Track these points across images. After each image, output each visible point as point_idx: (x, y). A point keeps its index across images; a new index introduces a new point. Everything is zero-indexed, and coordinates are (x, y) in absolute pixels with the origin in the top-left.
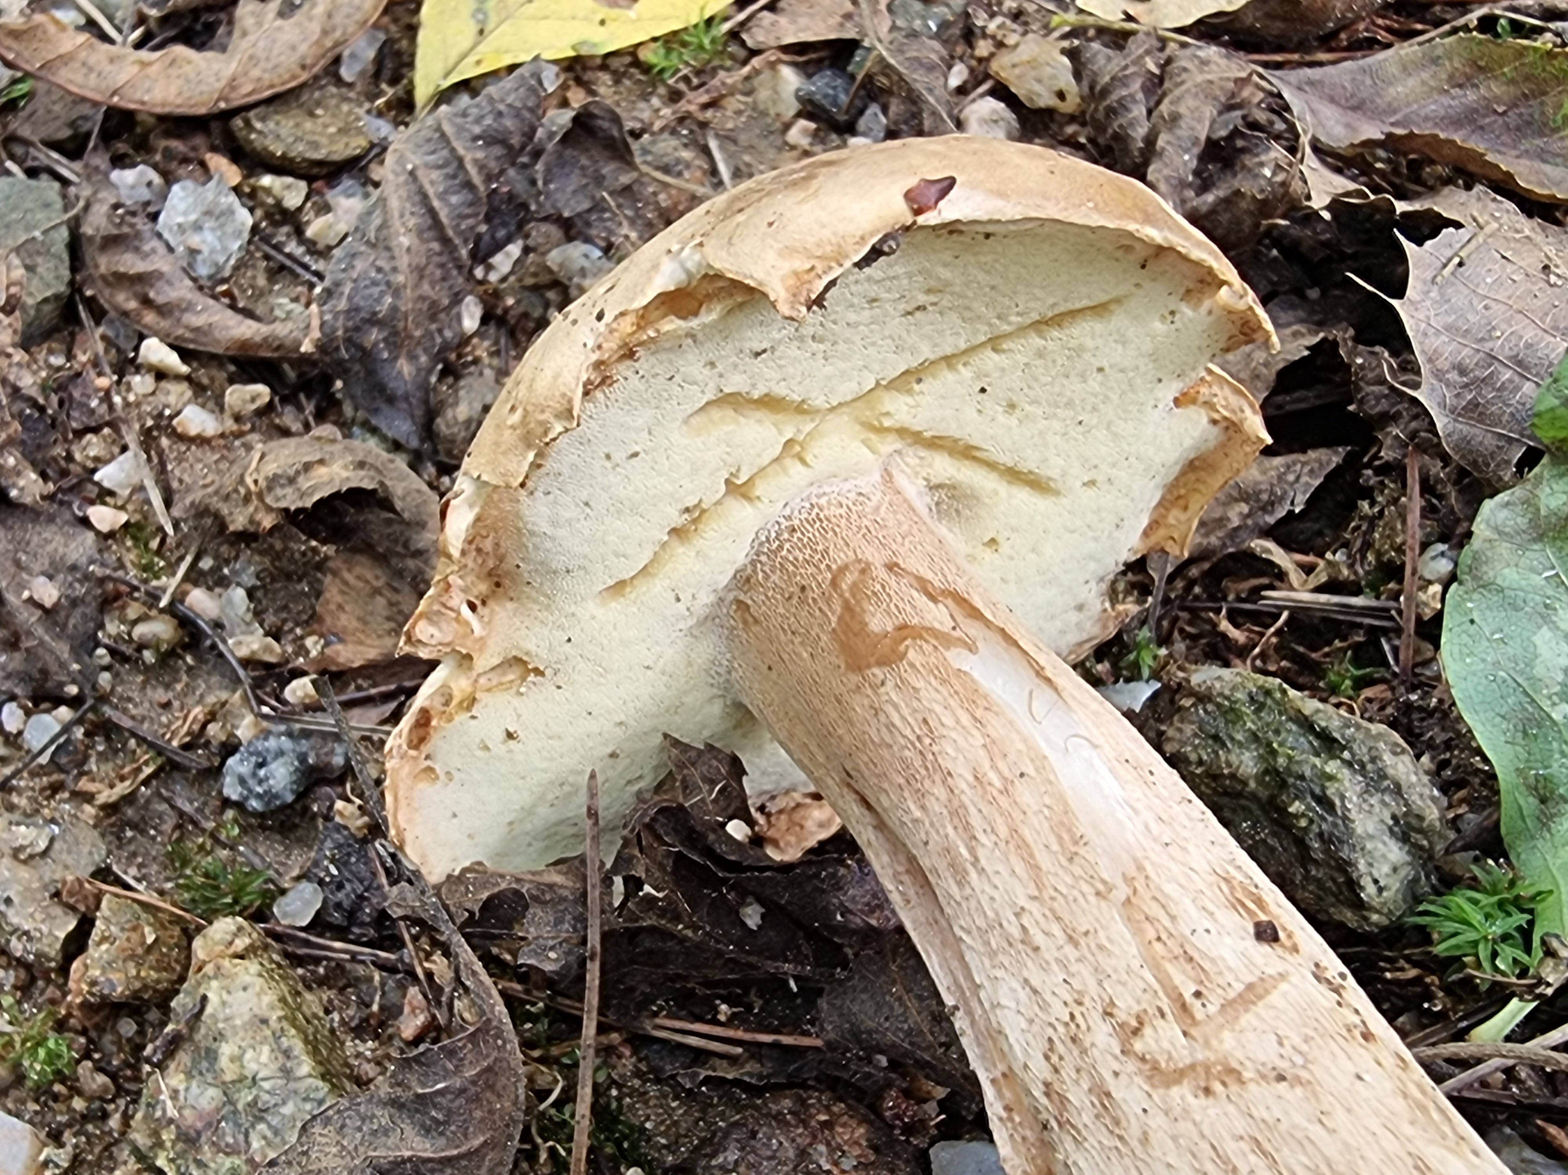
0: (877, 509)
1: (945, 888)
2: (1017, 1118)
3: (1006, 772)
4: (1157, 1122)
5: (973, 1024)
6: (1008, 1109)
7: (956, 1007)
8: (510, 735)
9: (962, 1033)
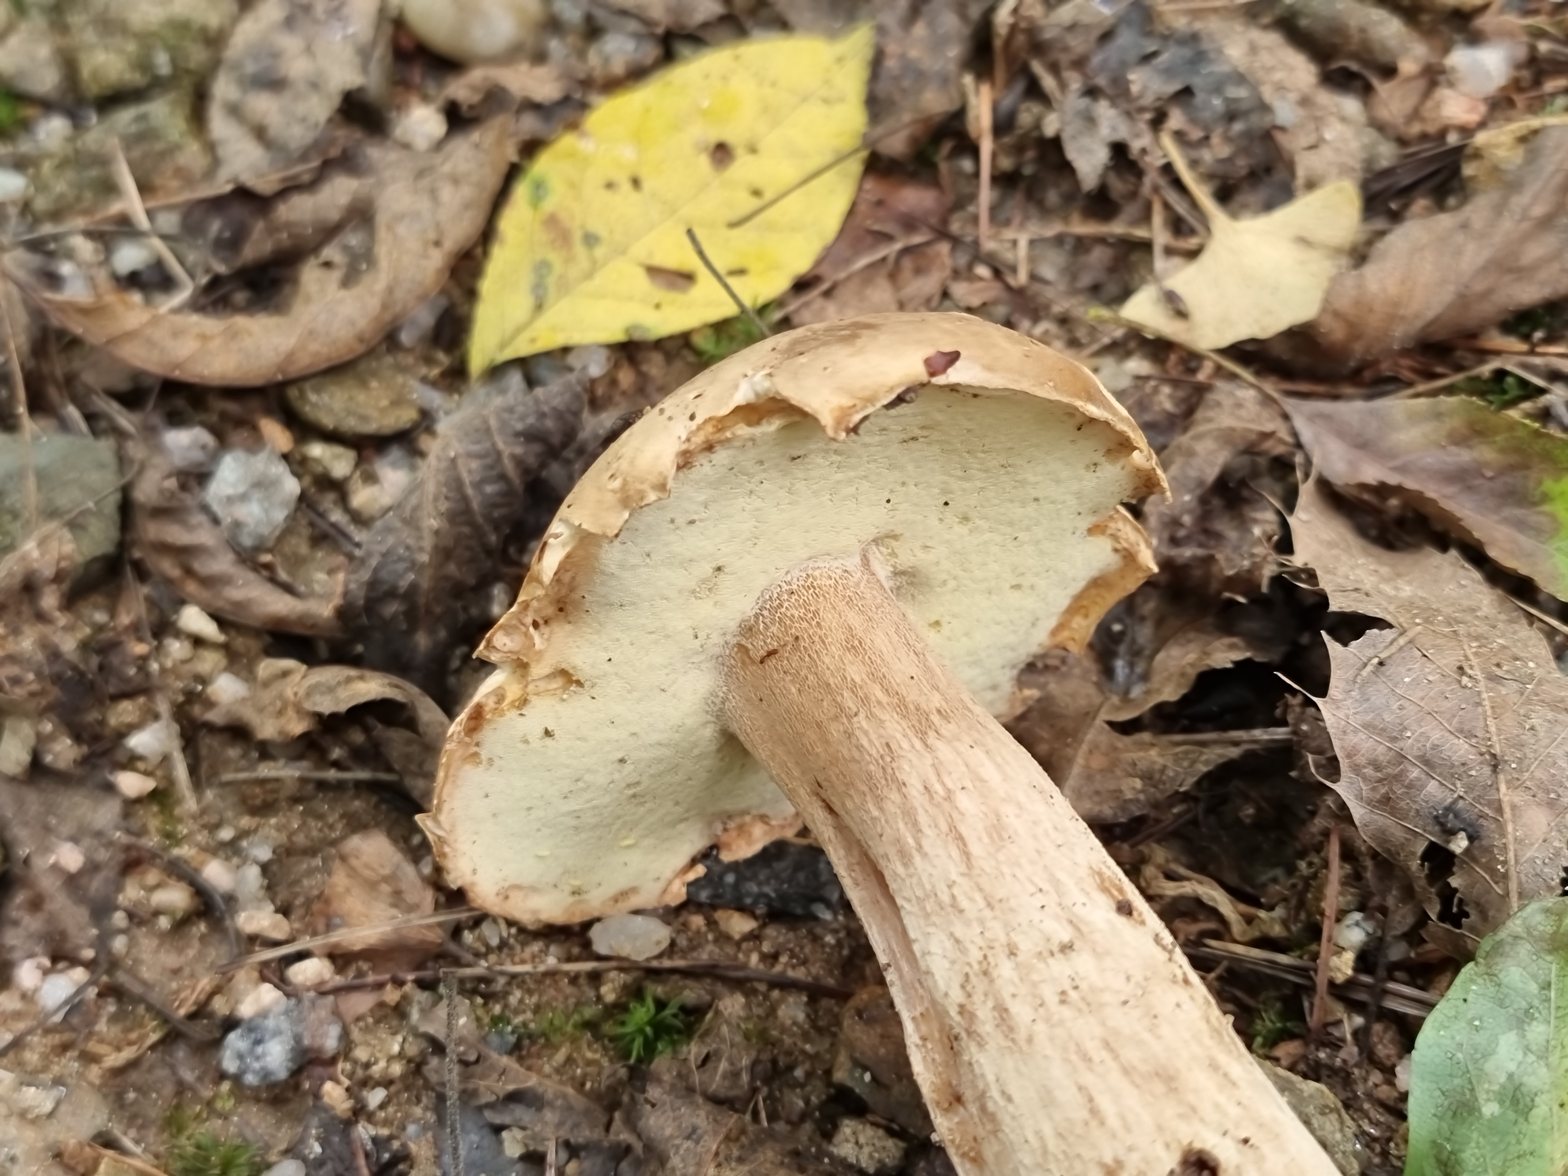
0: (858, 585)
1: (893, 869)
2: (930, 1046)
3: (950, 785)
4: (1040, 1028)
5: (901, 977)
6: (924, 1039)
7: (889, 965)
8: (548, 733)
9: (893, 984)
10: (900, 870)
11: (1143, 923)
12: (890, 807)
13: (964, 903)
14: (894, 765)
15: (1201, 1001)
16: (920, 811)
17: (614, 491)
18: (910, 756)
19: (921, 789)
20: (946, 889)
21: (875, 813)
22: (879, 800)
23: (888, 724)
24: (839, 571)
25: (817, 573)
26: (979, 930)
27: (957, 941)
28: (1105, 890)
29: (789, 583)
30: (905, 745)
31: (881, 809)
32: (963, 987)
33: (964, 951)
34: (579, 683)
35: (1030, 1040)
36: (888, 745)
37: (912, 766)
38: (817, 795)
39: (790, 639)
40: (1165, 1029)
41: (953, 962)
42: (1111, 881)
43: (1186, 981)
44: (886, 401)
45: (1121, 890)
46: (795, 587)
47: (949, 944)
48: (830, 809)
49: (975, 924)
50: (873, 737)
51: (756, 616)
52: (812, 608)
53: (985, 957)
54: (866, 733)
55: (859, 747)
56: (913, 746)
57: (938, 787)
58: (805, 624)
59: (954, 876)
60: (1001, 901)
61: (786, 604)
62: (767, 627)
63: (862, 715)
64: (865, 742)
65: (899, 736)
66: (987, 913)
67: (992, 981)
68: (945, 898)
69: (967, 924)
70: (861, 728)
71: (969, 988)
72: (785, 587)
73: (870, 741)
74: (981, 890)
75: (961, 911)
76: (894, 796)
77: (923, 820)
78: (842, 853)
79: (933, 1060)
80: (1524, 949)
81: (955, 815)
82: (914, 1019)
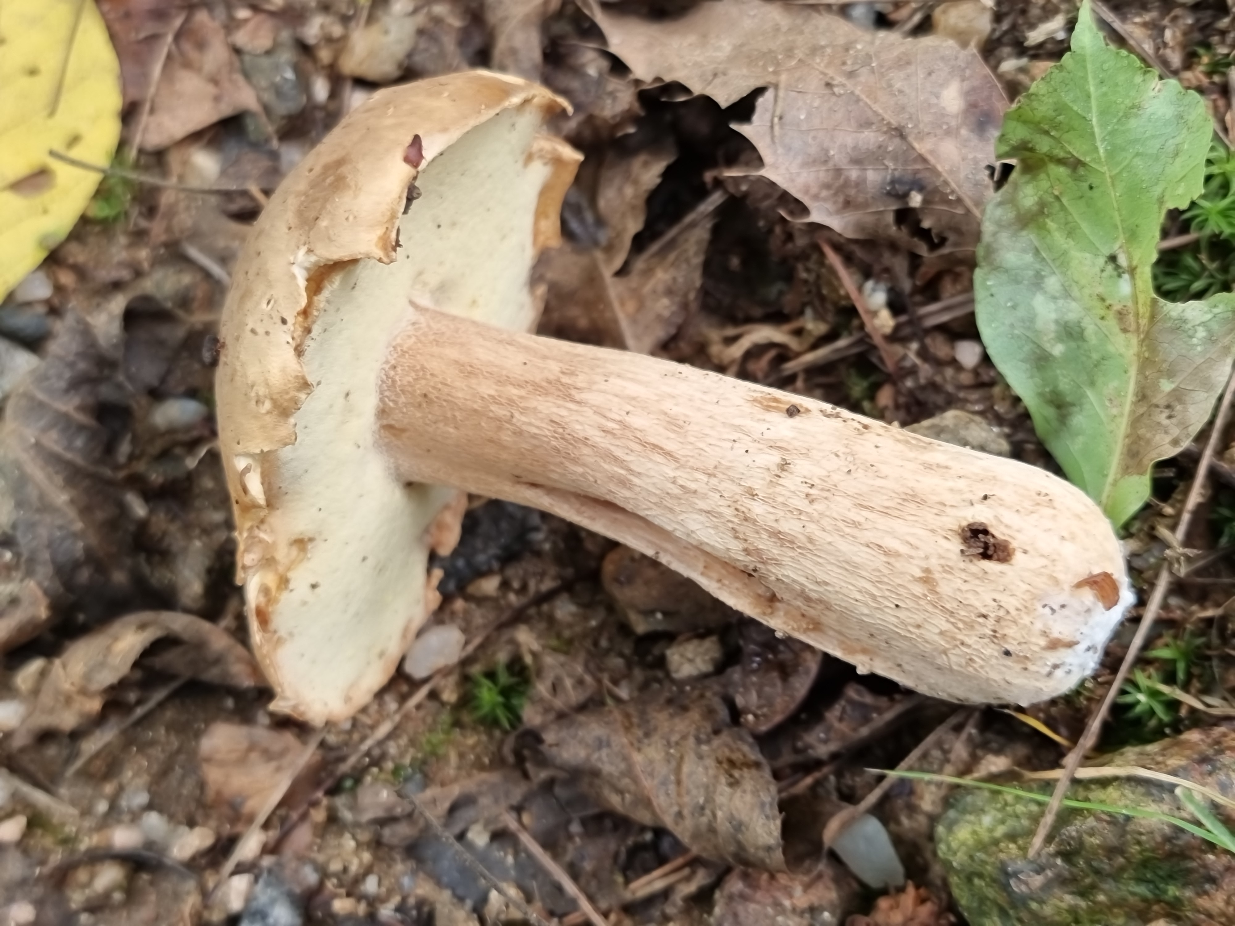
1: (621, 496)
2: (726, 582)
3: (618, 418)
4: (812, 528)
5: (672, 554)
6: (719, 581)
7: (657, 553)
8: (314, 586)
9: (670, 563)
10: (627, 494)
11: (808, 411)
12: (590, 460)
13: (693, 486)
14: (568, 431)
15: (881, 431)
16: (612, 448)
17: (269, 412)
18: (572, 418)
19: (603, 434)
20: (672, 486)
21: (580, 470)
22: (575, 461)
23: (540, 408)
24: (410, 328)
25: (399, 340)
26: (717, 496)
27: (708, 512)
28: (768, 408)
29: (387, 362)
30: (564, 413)
31: (584, 465)
32: (737, 538)
33: (720, 515)
34: (311, 540)
35: (811, 540)
36: (552, 421)
37: (581, 424)
38: (519, 483)
39: (420, 399)
40: (885, 470)
41: (715, 527)
42: (765, 399)
43: (866, 427)
44: (402, 210)
45: (776, 400)
46: (393, 362)
47: (702, 518)
48: (534, 485)
49: (711, 494)
50: (537, 423)
51: (381, 400)
52: (418, 367)
53: (737, 509)
54: (530, 424)
55: (534, 436)
56: (570, 410)
57: (611, 425)
58: (423, 382)
59: (672, 474)
60: (716, 467)
61: (397, 378)
62: (395, 402)
63: (517, 415)
64: (534, 430)
65: (555, 410)
66: (714, 481)
67: (754, 522)
68: (676, 491)
69: (705, 497)
70: (524, 423)
71: (741, 536)
72: (387, 367)
73: (538, 427)
74: (697, 470)
75: (695, 492)
76: (586, 451)
77: (619, 453)
78: (566, 507)
79: (737, 589)
80: (1004, 238)
81: (639, 434)
82: (702, 574)
